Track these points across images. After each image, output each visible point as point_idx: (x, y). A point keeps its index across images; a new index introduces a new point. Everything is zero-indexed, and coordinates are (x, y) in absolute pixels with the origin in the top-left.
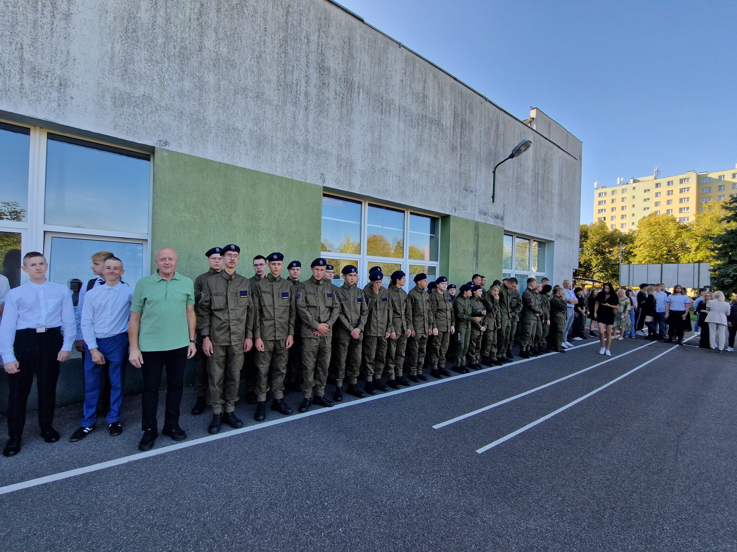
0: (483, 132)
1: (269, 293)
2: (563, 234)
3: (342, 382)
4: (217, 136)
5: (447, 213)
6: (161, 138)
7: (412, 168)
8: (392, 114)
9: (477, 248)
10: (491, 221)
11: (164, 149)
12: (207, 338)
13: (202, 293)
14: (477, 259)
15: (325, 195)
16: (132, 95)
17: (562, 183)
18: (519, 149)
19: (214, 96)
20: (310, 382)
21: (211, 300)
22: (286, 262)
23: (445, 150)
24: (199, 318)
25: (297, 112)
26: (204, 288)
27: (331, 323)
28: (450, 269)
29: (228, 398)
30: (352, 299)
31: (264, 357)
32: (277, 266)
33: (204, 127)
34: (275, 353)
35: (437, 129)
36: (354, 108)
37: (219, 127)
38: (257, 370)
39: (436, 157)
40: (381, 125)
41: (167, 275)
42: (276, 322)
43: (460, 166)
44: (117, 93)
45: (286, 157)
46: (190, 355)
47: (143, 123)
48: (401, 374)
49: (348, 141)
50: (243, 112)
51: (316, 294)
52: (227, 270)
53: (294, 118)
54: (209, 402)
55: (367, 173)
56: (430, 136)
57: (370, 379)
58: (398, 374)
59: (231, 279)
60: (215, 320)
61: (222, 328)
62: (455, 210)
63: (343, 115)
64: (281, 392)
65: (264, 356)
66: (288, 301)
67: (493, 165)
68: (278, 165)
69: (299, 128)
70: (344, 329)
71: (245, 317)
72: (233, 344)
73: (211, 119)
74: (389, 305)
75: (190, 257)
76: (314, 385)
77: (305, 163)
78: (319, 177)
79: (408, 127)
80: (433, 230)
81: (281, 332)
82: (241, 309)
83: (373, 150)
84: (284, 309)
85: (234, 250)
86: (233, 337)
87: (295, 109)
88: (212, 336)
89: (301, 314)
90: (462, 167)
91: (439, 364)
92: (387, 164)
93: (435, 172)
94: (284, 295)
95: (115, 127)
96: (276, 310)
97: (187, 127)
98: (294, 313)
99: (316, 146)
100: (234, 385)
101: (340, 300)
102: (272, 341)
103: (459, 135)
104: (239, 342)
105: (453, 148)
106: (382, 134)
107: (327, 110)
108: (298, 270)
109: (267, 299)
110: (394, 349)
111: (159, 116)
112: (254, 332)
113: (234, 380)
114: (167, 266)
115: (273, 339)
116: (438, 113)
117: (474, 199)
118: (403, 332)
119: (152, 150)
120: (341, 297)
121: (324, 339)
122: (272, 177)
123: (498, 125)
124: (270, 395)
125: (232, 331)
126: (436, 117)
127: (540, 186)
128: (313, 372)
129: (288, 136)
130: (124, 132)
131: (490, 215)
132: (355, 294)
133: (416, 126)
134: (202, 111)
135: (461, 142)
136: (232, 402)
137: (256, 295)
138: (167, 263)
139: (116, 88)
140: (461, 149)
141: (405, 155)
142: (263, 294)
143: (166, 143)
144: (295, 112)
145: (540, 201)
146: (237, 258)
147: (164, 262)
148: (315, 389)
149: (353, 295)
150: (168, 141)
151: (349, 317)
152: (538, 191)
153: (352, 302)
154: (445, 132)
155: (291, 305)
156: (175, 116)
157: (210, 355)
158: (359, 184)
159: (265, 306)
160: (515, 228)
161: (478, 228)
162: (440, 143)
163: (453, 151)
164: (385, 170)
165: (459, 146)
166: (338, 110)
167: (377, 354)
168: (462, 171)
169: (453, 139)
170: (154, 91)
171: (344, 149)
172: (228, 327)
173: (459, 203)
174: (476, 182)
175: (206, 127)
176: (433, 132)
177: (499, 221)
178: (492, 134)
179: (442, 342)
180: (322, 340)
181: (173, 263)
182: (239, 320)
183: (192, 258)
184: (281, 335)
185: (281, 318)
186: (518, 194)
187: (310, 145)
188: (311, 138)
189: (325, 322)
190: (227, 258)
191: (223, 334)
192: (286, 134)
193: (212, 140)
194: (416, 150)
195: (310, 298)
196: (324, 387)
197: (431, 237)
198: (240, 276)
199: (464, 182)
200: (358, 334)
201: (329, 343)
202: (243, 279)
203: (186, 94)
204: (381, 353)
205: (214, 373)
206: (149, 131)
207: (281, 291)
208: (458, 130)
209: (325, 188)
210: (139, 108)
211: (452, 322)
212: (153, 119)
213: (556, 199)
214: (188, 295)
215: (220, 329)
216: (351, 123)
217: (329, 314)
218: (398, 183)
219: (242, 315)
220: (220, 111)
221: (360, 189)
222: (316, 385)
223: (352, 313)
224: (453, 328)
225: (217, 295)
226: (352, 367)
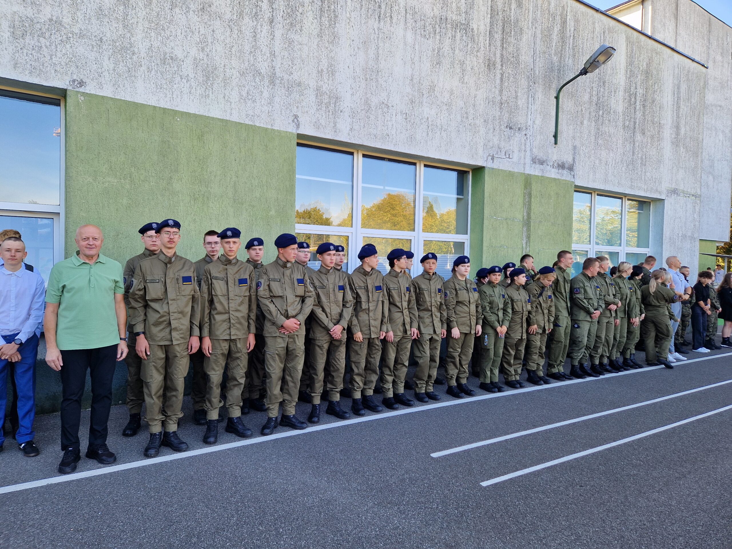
0: (539, 36)
1: (222, 279)
2: (681, 187)
3: (319, 398)
4: (149, 70)
5: (480, 163)
6: (75, 77)
7: (425, 100)
8: (394, 20)
9: (529, 215)
10: (553, 173)
11: (78, 92)
12: (142, 336)
13: (133, 279)
14: (529, 230)
15: (299, 144)
16: (35, 21)
17: (679, 107)
18: (594, 61)
19: (144, 13)
20: (275, 395)
21: (145, 288)
22: (244, 240)
23: (476, 69)
24: (131, 311)
25: (259, 27)
26: (136, 273)
27: (302, 318)
28: (485, 244)
29: (169, 413)
30: (331, 286)
31: (216, 362)
32: (232, 245)
33: (131, 58)
34: (229, 356)
35: (464, 38)
36: (339, 16)
37: (152, 57)
38: (206, 378)
39: (462, 80)
40: (378, 38)
41: (90, 257)
42: (231, 316)
43: (501, 91)
44: (16, 19)
45: (244, 94)
46: (121, 356)
47: (51, 59)
48: (401, 390)
49: (331, 65)
50: (183, 34)
51: (283, 280)
52: (165, 251)
53: (255, 36)
54: (145, 418)
55: (359, 111)
56: (453, 50)
57: (358, 395)
58: (397, 389)
59: (170, 262)
60: (151, 313)
61: (161, 323)
62: (493, 159)
63: (323, 28)
64: (239, 408)
65: (216, 360)
66: (247, 290)
67: (555, 86)
68: (233, 105)
69: (261, 51)
70: (321, 326)
71: (189, 309)
72: (175, 343)
73: (140, 46)
74: (383, 295)
75: (118, 235)
76: (281, 400)
77: (271, 102)
78: (291, 121)
79: (418, 37)
80: (461, 189)
81: (238, 329)
82: (184, 300)
83: (368, 76)
84: (241, 299)
85: (172, 227)
86: (174, 334)
87: (255, 23)
88: (147, 332)
89: (264, 308)
90: (504, 93)
91: (458, 379)
92: (388, 96)
93: (461, 104)
94: (242, 281)
95: (15, 66)
96: (230, 301)
97: (109, 59)
98: (254, 307)
99: (286, 77)
100: (176, 396)
101: (315, 288)
102: (226, 340)
103: (499, 43)
104: (182, 341)
105: (490, 65)
106: (380, 52)
107: (302, 21)
108: (260, 249)
109: (219, 287)
110: (392, 355)
111: (71, 47)
112: (201, 328)
113: (176, 390)
114: (90, 247)
115: (228, 337)
116: (466, 13)
117: (523, 141)
118: (405, 331)
119: (63, 93)
120: (317, 284)
121: (294, 339)
122: (225, 123)
123: (564, 23)
124: (224, 411)
125: (173, 326)
126: (462, 19)
127: (639, 115)
128: (280, 383)
129: (247, 64)
130: (27, 72)
131: (551, 164)
132: (335, 280)
133: (432, 35)
134: (128, 35)
135: (502, 55)
136: (174, 418)
137: (205, 282)
138: (91, 243)
139: (15, 12)
140: (502, 65)
141: (415, 81)
142: (214, 281)
143: (81, 83)
144: (255, 28)
145: (639, 137)
146: (177, 236)
147: (87, 242)
148: (282, 404)
149: (332, 282)
150: (84, 81)
151: (328, 310)
152: (635, 123)
153: (331, 290)
154: (477, 40)
155: (250, 294)
156: (92, 45)
157: (145, 357)
158: (348, 129)
159: (216, 295)
160: (594, 181)
161: (530, 184)
162: (469, 59)
163: (489, 69)
164: (385, 106)
165: (498, 60)
166: (316, 21)
167: (367, 362)
168: (504, 98)
169: (490, 51)
170: (64, 12)
171: (325, 76)
172: (168, 321)
173: (499, 148)
174: (527, 115)
175: (135, 57)
176: (458, 42)
177: (565, 172)
178: (555, 37)
179: (462, 348)
180: (292, 340)
181: (98, 243)
182: (181, 312)
183: (120, 236)
184: (238, 333)
185: (237, 310)
186: (598, 129)
187: (278, 74)
188: (279, 65)
189: (294, 317)
190: (165, 236)
191: (161, 330)
192: (243, 61)
193: (143, 76)
194: (432, 71)
195: (275, 286)
196: (295, 404)
197: (458, 199)
198: (182, 258)
199: (507, 115)
200: (339, 333)
201: (300, 344)
202: (186, 261)
203: (107, 13)
204: (372, 360)
205: (151, 380)
206: (58, 68)
207: (238, 277)
208: (498, 36)
209: (300, 136)
210: (45, 38)
211: (477, 319)
212: (64, 51)
213: (668, 133)
214: (116, 282)
215: (157, 324)
216: (335, 38)
217: (299, 307)
218: (405, 124)
219: (186, 306)
220: (153, 34)
221: (349, 134)
222: (284, 401)
223: (332, 304)
224: (479, 328)
225: (153, 281)
226: (333, 377)
